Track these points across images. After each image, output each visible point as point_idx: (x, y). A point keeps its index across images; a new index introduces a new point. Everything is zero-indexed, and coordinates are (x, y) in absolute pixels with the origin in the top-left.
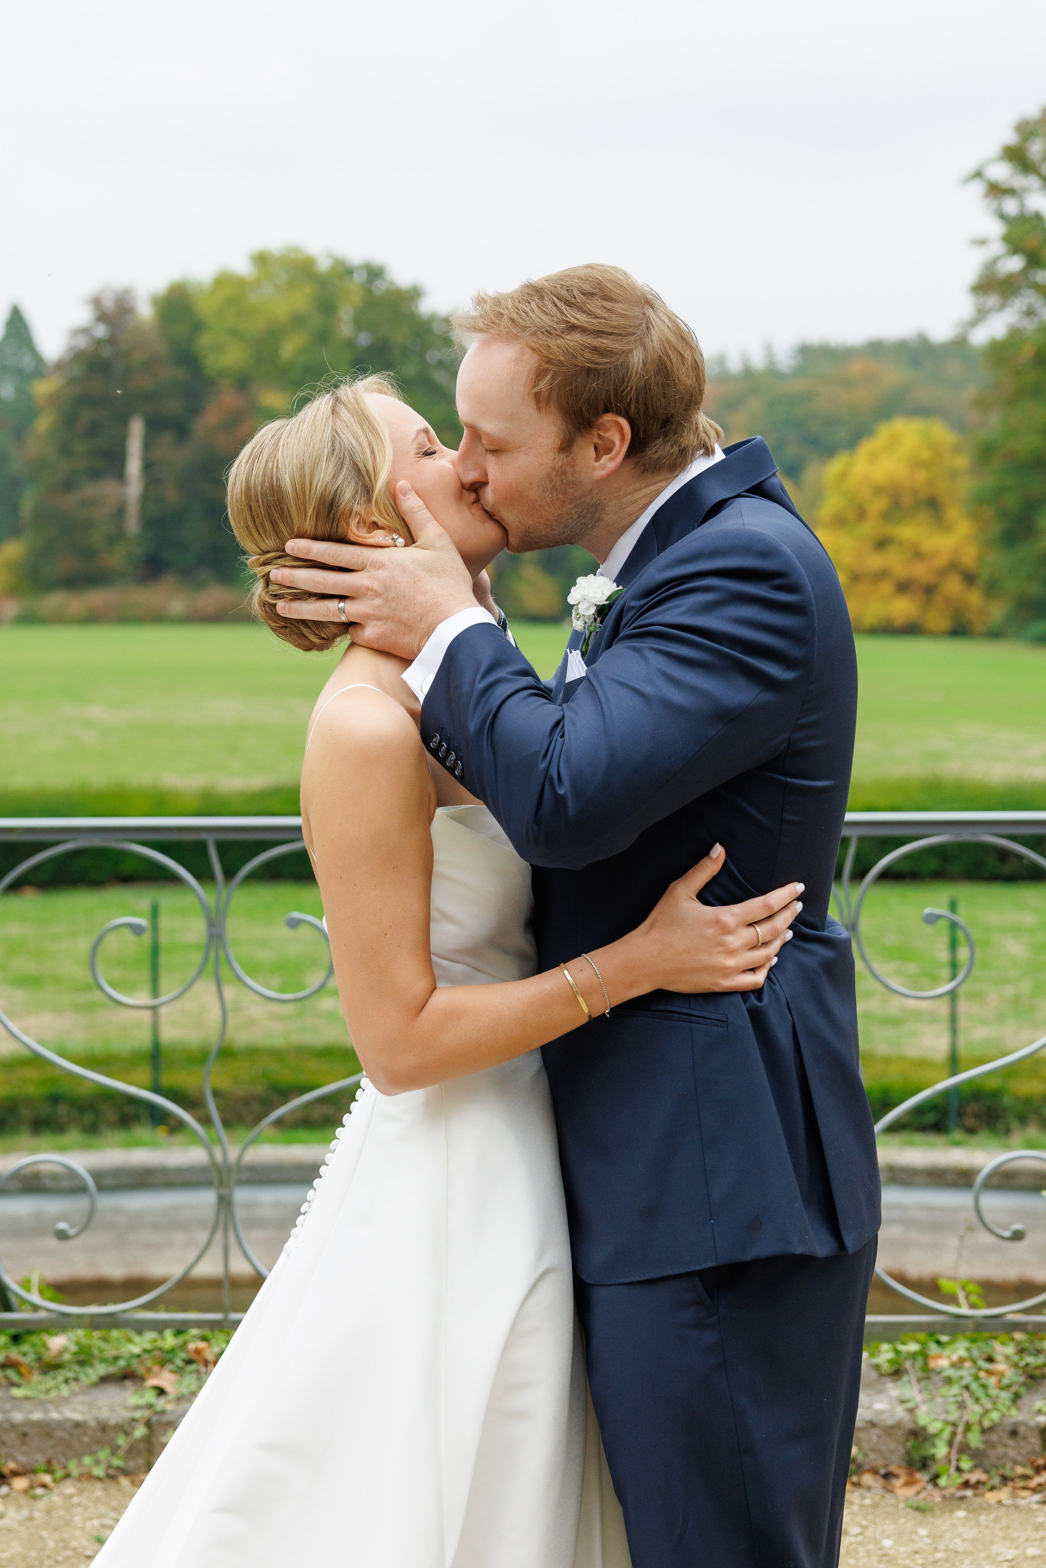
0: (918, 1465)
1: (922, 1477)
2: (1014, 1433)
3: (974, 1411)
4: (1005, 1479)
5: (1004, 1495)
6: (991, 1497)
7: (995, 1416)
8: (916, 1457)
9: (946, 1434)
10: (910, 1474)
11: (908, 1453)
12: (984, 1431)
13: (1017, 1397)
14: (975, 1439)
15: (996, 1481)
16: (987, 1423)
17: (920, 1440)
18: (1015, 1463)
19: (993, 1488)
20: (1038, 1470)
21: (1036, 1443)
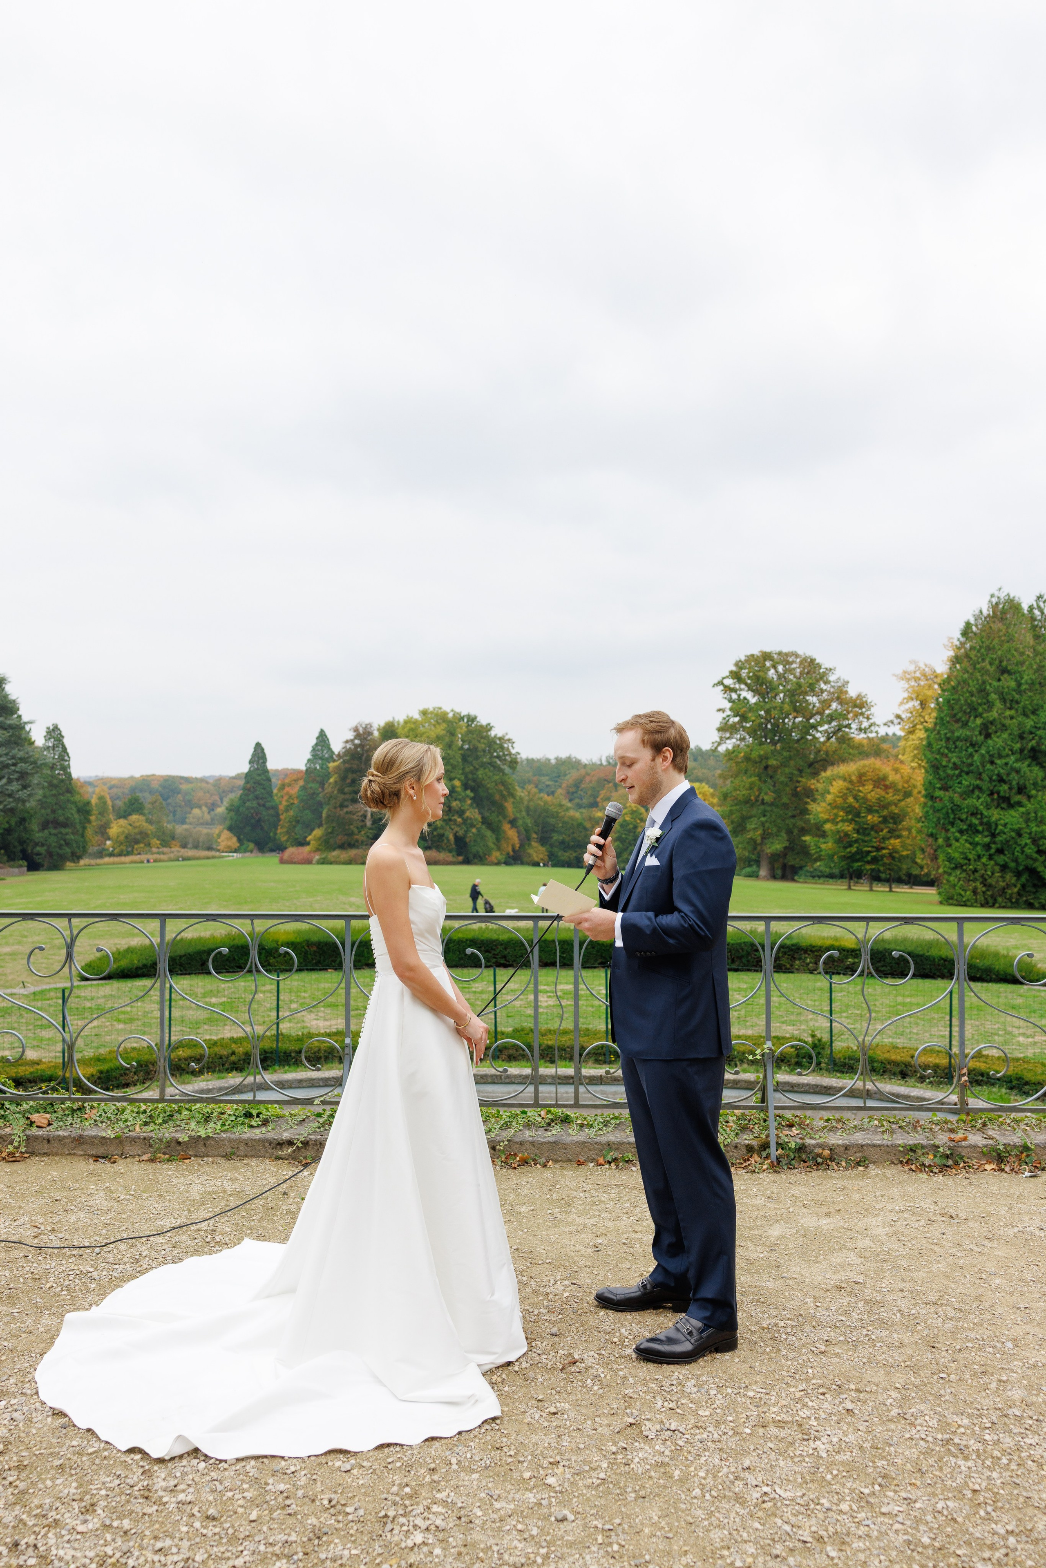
2: (736, 1147)
7: (729, 1140)
13: (737, 1134)
18: (737, 1158)
20: (745, 1161)
21: (744, 1150)
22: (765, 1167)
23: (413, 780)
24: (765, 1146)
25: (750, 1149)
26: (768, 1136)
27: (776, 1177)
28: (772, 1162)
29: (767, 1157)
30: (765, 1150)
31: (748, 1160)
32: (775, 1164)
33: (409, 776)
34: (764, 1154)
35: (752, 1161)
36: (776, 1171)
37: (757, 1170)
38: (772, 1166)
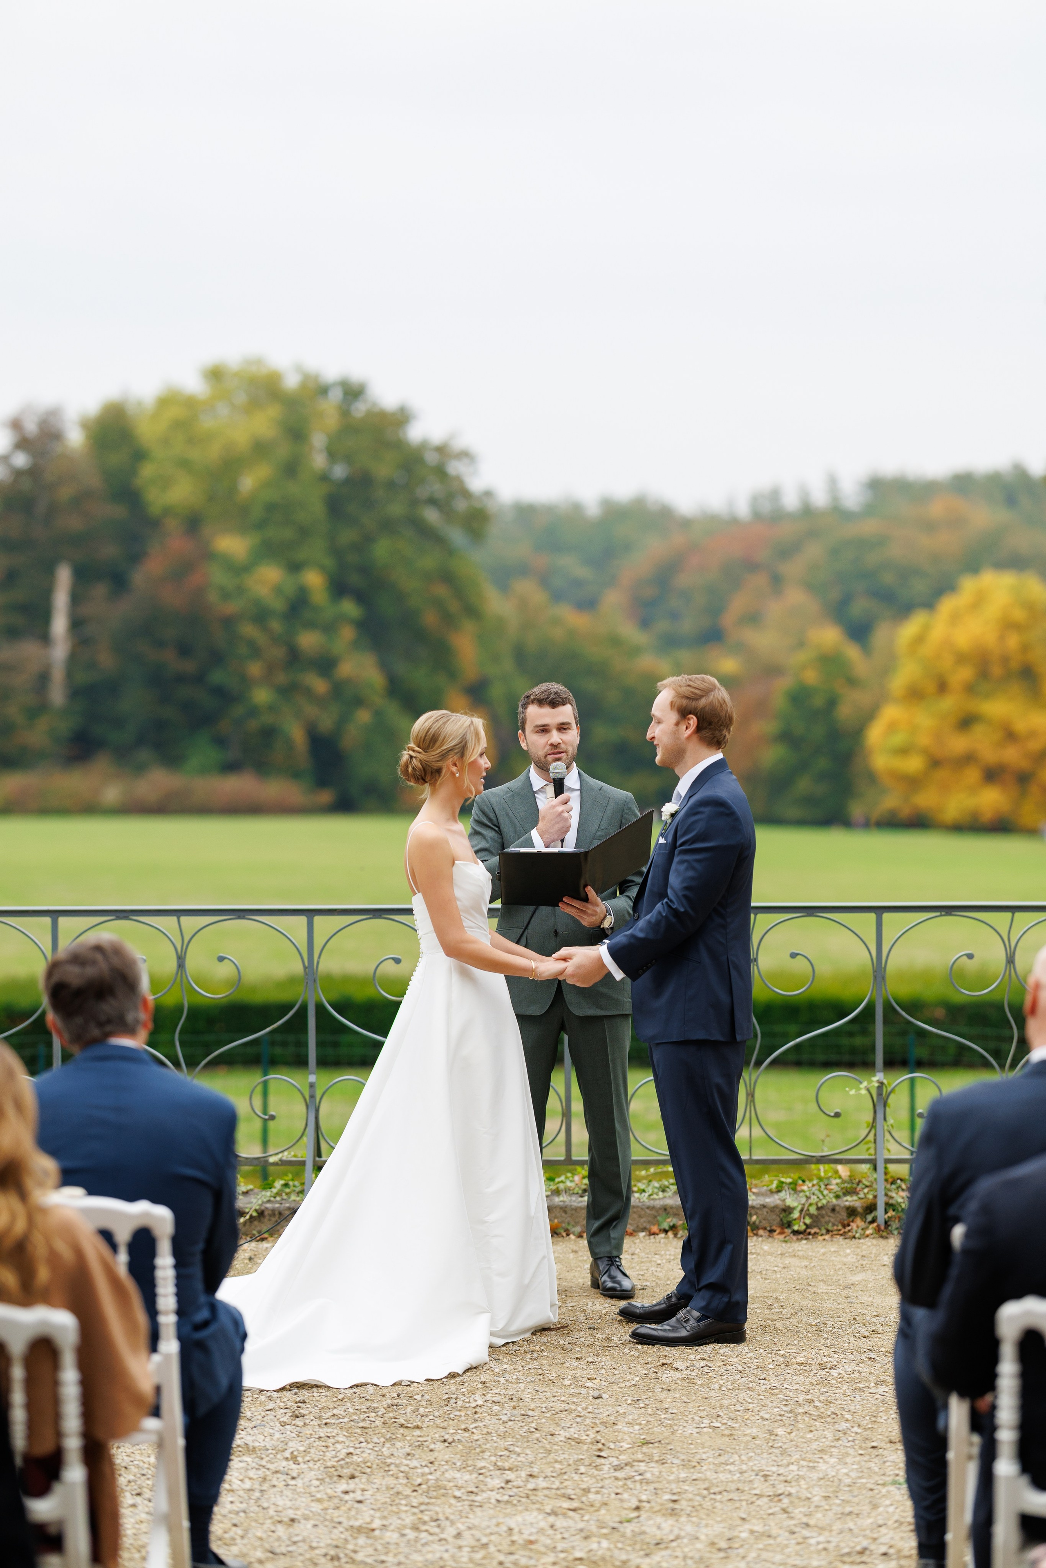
0: (786, 1225)
1: (788, 1231)
2: (833, 1210)
3: (814, 1199)
4: (828, 1231)
5: (827, 1237)
6: (820, 1238)
7: (824, 1202)
8: (785, 1222)
9: (799, 1208)
10: (782, 1229)
11: (781, 1220)
12: (818, 1209)
13: (837, 1196)
14: (813, 1210)
15: (824, 1231)
16: (820, 1205)
17: (787, 1213)
18: (834, 1225)
19: (822, 1235)
20: (844, 1226)
21: (844, 1214)
22: (868, 1232)
23: (456, 758)
24: (871, 1208)
25: (852, 1212)
26: (875, 1197)
27: (882, 1242)
28: (878, 1226)
29: (873, 1221)
30: (871, 1212)
31: (849, 1225)
32: (882, 1227)
33: (452, 753)
34: (870, 1218)
35: (853, 1226)
36: (882, 1237)
37: (857, 1235)
38: (878, 1230)
